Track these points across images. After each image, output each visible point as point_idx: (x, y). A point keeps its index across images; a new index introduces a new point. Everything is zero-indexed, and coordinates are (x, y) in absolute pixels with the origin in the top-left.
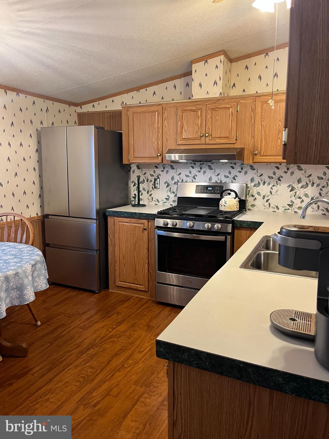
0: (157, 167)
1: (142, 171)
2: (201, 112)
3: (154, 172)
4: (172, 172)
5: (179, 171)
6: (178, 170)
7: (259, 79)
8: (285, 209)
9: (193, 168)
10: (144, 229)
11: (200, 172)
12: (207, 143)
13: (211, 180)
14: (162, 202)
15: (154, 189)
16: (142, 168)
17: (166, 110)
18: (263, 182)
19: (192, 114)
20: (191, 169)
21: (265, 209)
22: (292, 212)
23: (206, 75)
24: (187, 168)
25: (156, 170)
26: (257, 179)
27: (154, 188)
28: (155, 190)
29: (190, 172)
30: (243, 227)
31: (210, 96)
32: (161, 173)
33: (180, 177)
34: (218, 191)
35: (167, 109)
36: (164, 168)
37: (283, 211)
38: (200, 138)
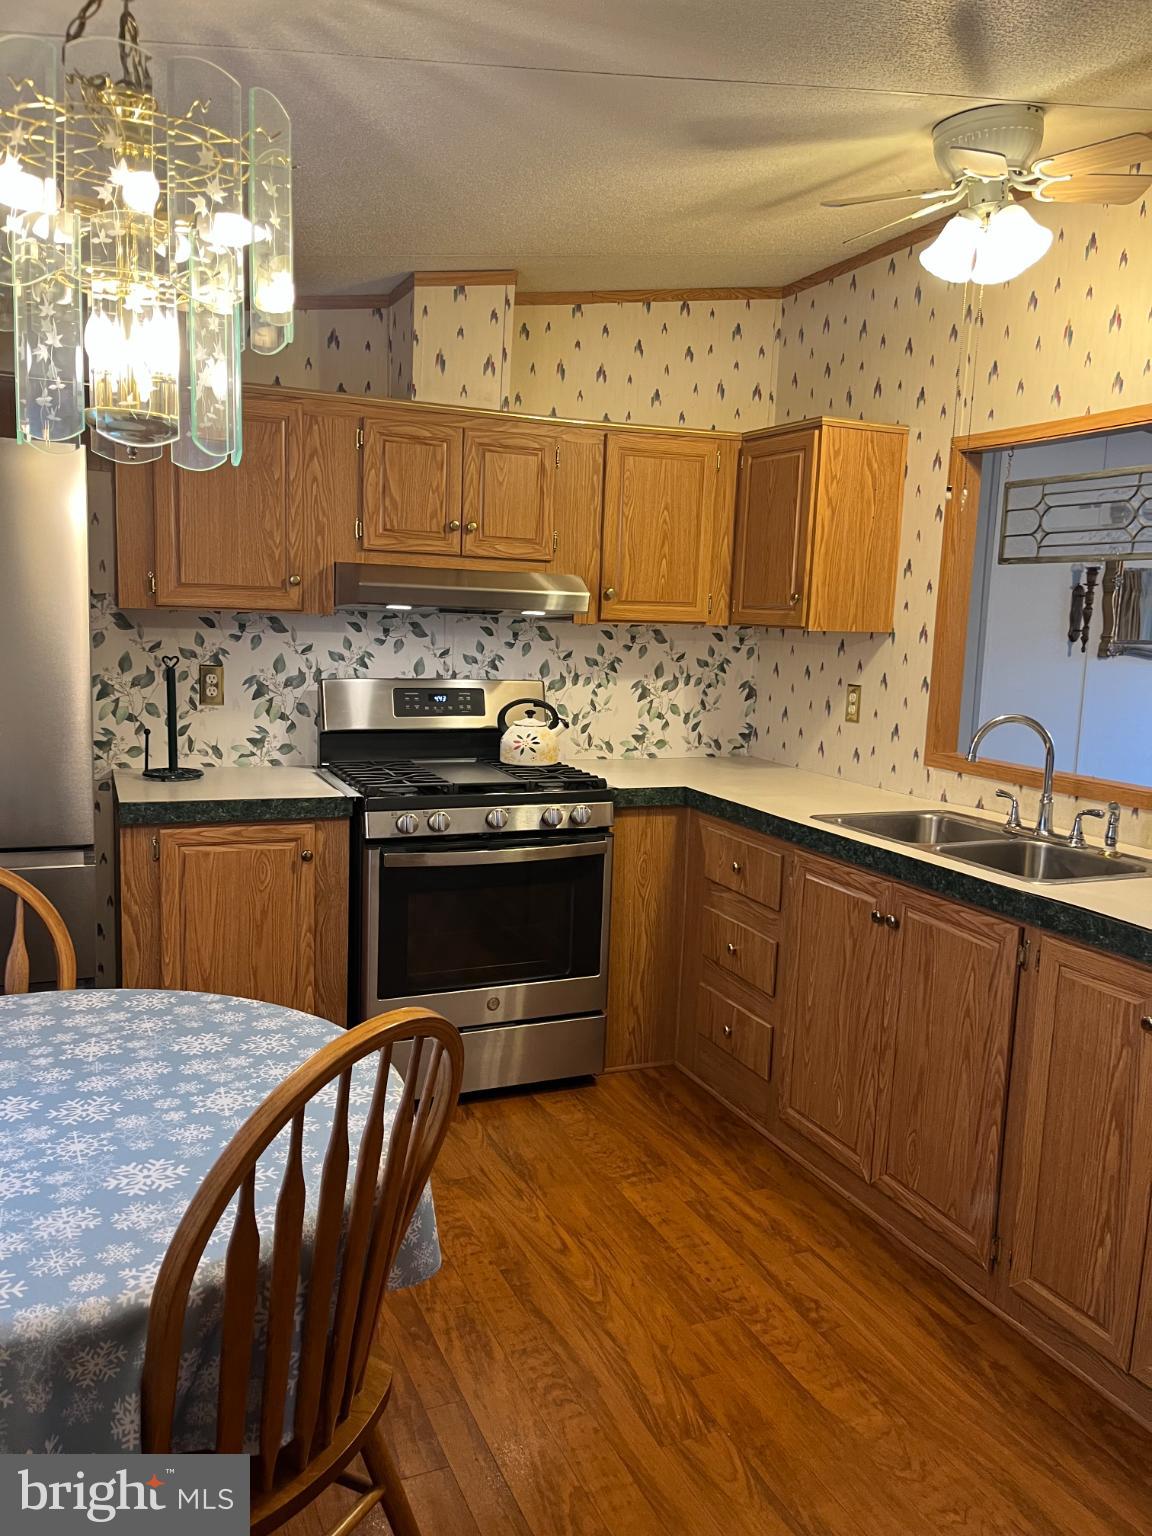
0: (211, 624)
1: (141, 637)
2: (448, 448)
3: (200, 641)
4: (274, 644)
5: (304, 638)
6: (299, 634)
7: (559, 375)
8: (628, 750)
9: (359, 629)
10: (305, 859)
11: (382, 642)
12: (469, 553)
13: (420, 669)
14: (235, 755)
15: (199, 707)
16: (139, 626)
17: (317, 422)
18: (573, 674)
19: (418, 449)
20: (351, 633)
21: (578, 752)
22: (642, 755)
23: (461, 332)
24: (337, 628)
25: (206, 632)
26: (557, 668)
27: (198, 704)
28: (202, 711)
29: (348, 644)
30: (635, 808)
31: (470, 402)
32: (228, 644)
33: (307, 659)
34: (469, 707)
35: (320, 419)
36: (242, 627)
37: (622, 756)
38: (443, 535)
